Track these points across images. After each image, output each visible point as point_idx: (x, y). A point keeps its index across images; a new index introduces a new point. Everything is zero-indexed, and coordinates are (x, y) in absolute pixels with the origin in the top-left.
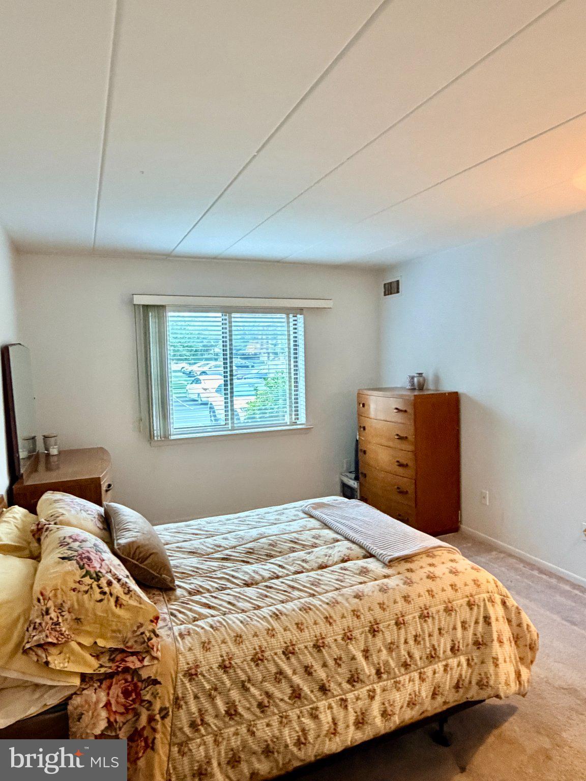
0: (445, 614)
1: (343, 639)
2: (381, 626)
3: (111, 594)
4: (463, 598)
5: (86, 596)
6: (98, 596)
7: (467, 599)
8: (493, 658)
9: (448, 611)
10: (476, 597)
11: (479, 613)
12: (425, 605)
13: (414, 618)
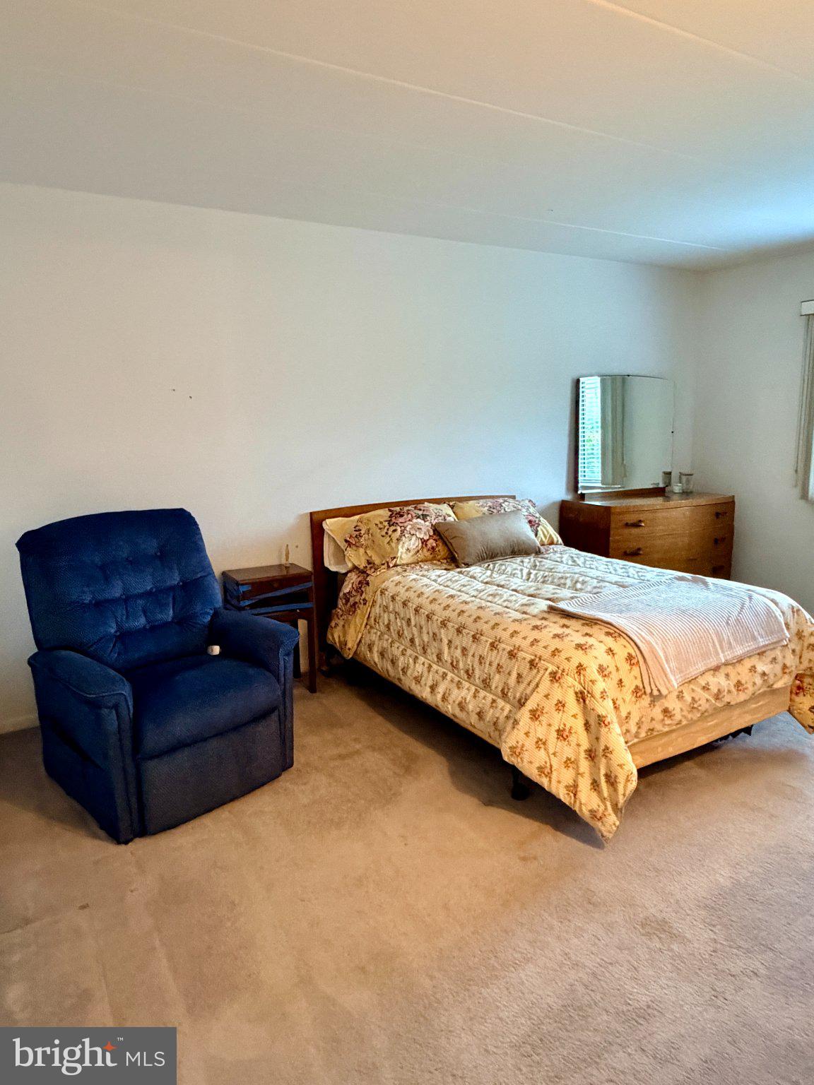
0: (507, 655)
1: (441, 622)
2: (464, 631)
3: (390, 536)
4: (531, 654)
5: (379, 531)
6: (384, 533)
7: (533, 657)
8: (515, 720)
9: (512, 655)
10: (542, 662)
11: (534, 678)
12: (500, 638)
13: (487, 641)
